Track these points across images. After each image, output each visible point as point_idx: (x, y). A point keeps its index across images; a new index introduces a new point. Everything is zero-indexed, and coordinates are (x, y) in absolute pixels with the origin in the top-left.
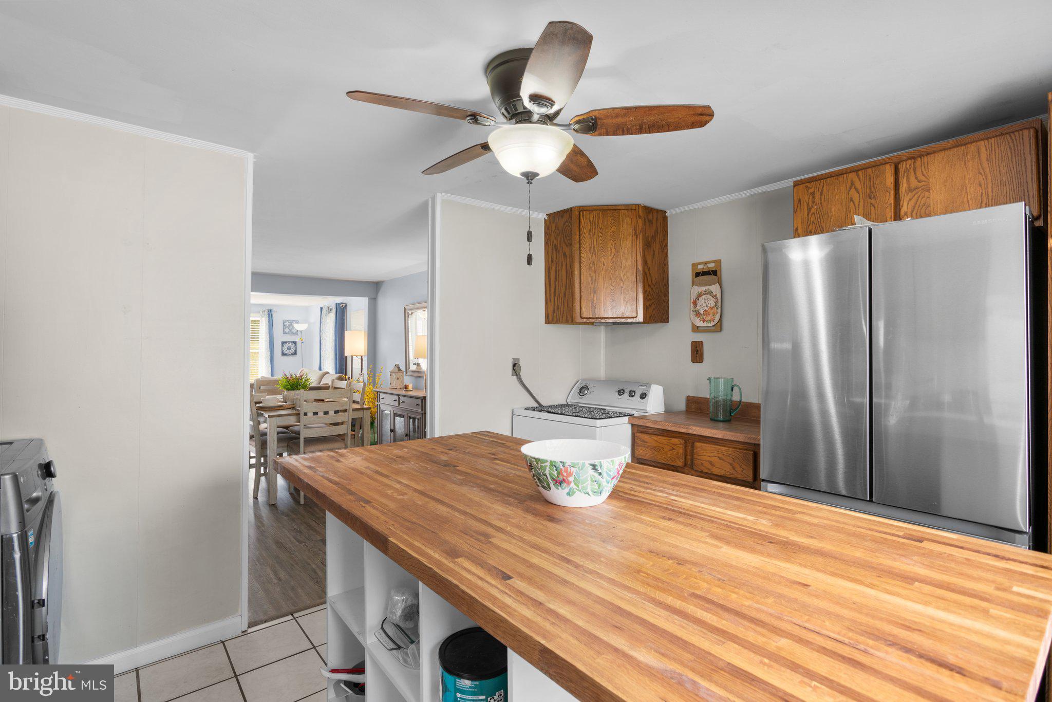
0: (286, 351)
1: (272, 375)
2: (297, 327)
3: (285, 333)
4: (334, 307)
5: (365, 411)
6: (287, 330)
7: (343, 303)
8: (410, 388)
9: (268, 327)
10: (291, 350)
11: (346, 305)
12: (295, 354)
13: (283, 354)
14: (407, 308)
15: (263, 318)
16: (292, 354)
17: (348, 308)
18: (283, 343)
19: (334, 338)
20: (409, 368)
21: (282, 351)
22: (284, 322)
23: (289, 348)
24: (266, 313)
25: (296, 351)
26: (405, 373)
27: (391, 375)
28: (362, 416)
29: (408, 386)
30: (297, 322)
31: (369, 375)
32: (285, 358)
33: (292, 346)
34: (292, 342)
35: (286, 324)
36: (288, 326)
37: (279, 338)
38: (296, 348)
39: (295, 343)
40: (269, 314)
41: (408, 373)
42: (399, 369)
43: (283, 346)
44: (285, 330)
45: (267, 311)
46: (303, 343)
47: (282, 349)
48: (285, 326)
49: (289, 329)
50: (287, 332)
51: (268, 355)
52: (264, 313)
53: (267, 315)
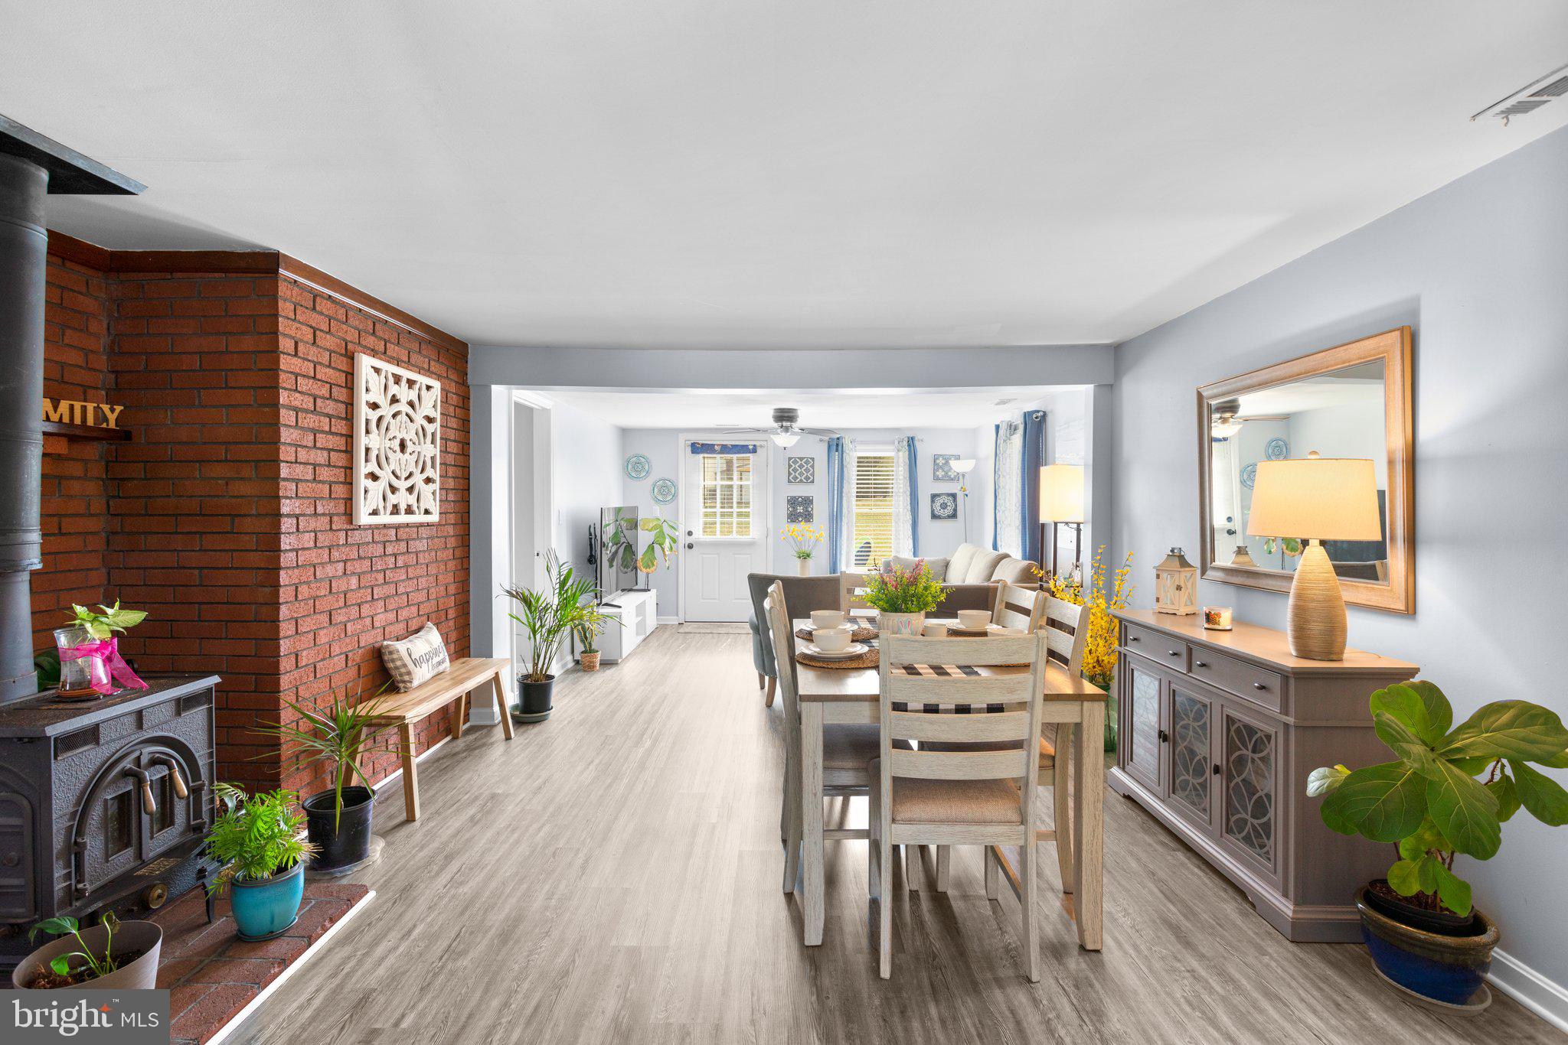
0: (938, 511)
1: (915, 554)
2: (957, 466)
3: (936, 478)
4: (1019, 421)
5: (1086, 704)
6: (940, 473)
7: (1038, 411)
8: (1225, 619)
9: (907, 467)
10: (947, 509)
11: (1045, 415)
12: (954, 516)
13: (934, 516)
14: (1205, 394)
15: (901, 453)
16: (949, 517)
17: (1049, 419)
18: (934, 497)
19: (1019, 485)
20: (1213, 560)
21: (933, 511)
22: (936, 458)
23: (944, 506)
24: (905, 443)
25: (955, 510)
26: (1199, 572)
27: (1158, 576)
28: (1078, 720)
29: (1219, 615)
30: (958, 458)
31: (1096, 570)
32: (938, 523)
33: (949, 502)
34: (949, 495)
35: (938, 461)
36: (941, 464)
37: (927, 486)
38: (956, 505)
39: (954, 496)
40: (909, 445)
41: (1210, 574)
42: (1183, 562)
43: (933, 501)
44: (938, 473)
45: (906, 439)
46: (967, 495)
47: (932, 506)
48: (936, 466)
49: (943, 471)
50: (941, 476)
51: (908, 518)
52: (901, 443)
53: (907, 448)
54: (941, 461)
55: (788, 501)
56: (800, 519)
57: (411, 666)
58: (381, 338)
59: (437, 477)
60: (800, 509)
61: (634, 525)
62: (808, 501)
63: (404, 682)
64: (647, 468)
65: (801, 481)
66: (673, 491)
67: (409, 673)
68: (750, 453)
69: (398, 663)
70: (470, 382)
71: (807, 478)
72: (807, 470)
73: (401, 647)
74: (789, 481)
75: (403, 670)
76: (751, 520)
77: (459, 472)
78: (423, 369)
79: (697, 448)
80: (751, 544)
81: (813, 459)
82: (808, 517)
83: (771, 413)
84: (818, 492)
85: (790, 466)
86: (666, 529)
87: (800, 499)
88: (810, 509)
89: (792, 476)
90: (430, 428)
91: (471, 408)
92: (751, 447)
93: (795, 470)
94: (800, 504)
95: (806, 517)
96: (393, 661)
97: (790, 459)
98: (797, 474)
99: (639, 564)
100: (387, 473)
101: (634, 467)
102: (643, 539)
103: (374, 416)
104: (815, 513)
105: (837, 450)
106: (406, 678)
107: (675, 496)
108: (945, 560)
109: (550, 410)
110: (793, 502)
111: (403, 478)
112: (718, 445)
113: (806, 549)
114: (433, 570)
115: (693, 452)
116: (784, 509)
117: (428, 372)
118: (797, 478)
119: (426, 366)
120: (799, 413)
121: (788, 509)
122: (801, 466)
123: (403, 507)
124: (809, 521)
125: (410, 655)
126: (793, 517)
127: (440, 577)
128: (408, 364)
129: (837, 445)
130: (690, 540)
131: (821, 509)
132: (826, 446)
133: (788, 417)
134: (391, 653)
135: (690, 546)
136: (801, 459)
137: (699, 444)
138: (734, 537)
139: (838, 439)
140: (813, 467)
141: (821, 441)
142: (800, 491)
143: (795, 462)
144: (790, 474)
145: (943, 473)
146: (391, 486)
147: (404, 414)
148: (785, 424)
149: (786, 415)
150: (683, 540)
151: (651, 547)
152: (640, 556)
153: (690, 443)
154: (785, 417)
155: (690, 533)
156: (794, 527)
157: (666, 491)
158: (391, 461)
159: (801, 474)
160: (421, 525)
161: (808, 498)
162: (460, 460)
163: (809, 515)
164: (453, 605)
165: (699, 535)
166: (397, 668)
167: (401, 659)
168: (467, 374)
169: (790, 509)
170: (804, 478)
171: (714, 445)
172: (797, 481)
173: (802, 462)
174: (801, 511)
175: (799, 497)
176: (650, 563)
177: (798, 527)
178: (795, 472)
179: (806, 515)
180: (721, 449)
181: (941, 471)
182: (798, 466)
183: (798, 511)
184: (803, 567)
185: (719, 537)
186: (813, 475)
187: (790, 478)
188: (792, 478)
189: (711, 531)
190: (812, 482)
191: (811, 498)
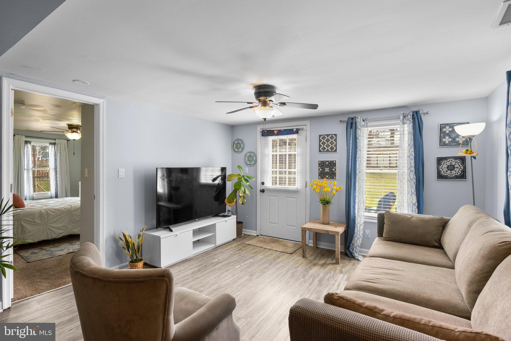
0: (445, 172)
1: (420, 210)
2: (464, 132)
3: (442, 144)
6: (447, 140)
9: (412, 136)
10: (455, 170)
12: (463, 176)
13: (440, 176)
15: (406, 125)
16: (457, 177)
18: (440, 160)
21: (439, 172)
22: (442, 126)
23: (451, 168)
24: (410, 117)
25: (464, 171)
32: (444, 183)
33: (457, 164)
34: (456, 158)
35: (444, 129)
36: (448, 131)
37: (433, 152)
38: (465, 167)
39: (463, 159)
40: (413, 118)
43: (439, 164)
44: (444, 140)
45: (411, 114)
46: (475, 158)
47: (438, 169)
48: (442, 134)
49: (450, 137)
50: (447, 142)
51: (412, 177)
52: (406, 117)
53: (411, 120)
54: (447, 129)
55: (319, 164)
56: (327, 177)
60: (327, 170)
61: (225, 177)
62: (332, 164)
64: (242, 146)
65: (328, 151)
66: (254, 158)
68: (294, 133)
71: (332, 148)
72: (332, 143)
74: (320, 151)
76: (296, 176)
79: (266, 133)
80: (296, 192)
81: (336, 135)
82: (332, 175)
84: (340, 159)
85: (320, 141)
86: (244, 182)
87: (327, 163)
88: (334, 170)
89: (321, 148)
92: (295, 130)
93: (324, 143)
94: (327, 166)
95: (331, 175)
97: (320, 136)
98: (325, 146)
99: (226, 201)
101: (236, 146)
104: (337, 173)
105: (351, 128)
107: (256, 162)
110: (322, 164)
112: (276, 130)
113: (327, 199)
115: (263, 135)
116: (316, 170)
118: (325, 148)
121: (319, 170)
122: (328, 140)
124: (333, 178)
126: (322, 175)
129: (352, 123)
130: (263, 187)
131: (341, 169)
132: (345, 125)
135: (263, 191)
136: (328, 135)
137: (265, 130)
138: (287, 187)
139: (352, 119)
140: (336, 140)
141: (341, 121)
142: (327, 157)
143: (324, 138)
144: (320, 146)
145: (450, 140)
148: (262, 98)
150: (259, 187)
151: (234, 192)
152: (227, 196)
153: (262, 130)
155: (263, 183)
156: (321, 181)
157: (252, 159)
159: (328, 146)
161: (333, 162)
163: (333, 173)
165: (269, 184)
169: (321, 170)
170: (330, 148)
171: (274, 130)
172: (325, 150)
173: (329, 138)
174: (328, 171)
175: (327, 161)
176: (232, 200)
177: (325, 182)
178: (324, 145)
179: (331, 174)
180: (278, 133)
181: (447, 137)
182: (326, 141)
183: (326, 171)
184: (324, 210)
185: (278, 186)
186: (336, 146)
187: (320, 149)
188: (322, 149)
189: (275, 182)
190: (336, 151)
191: (335, 162)
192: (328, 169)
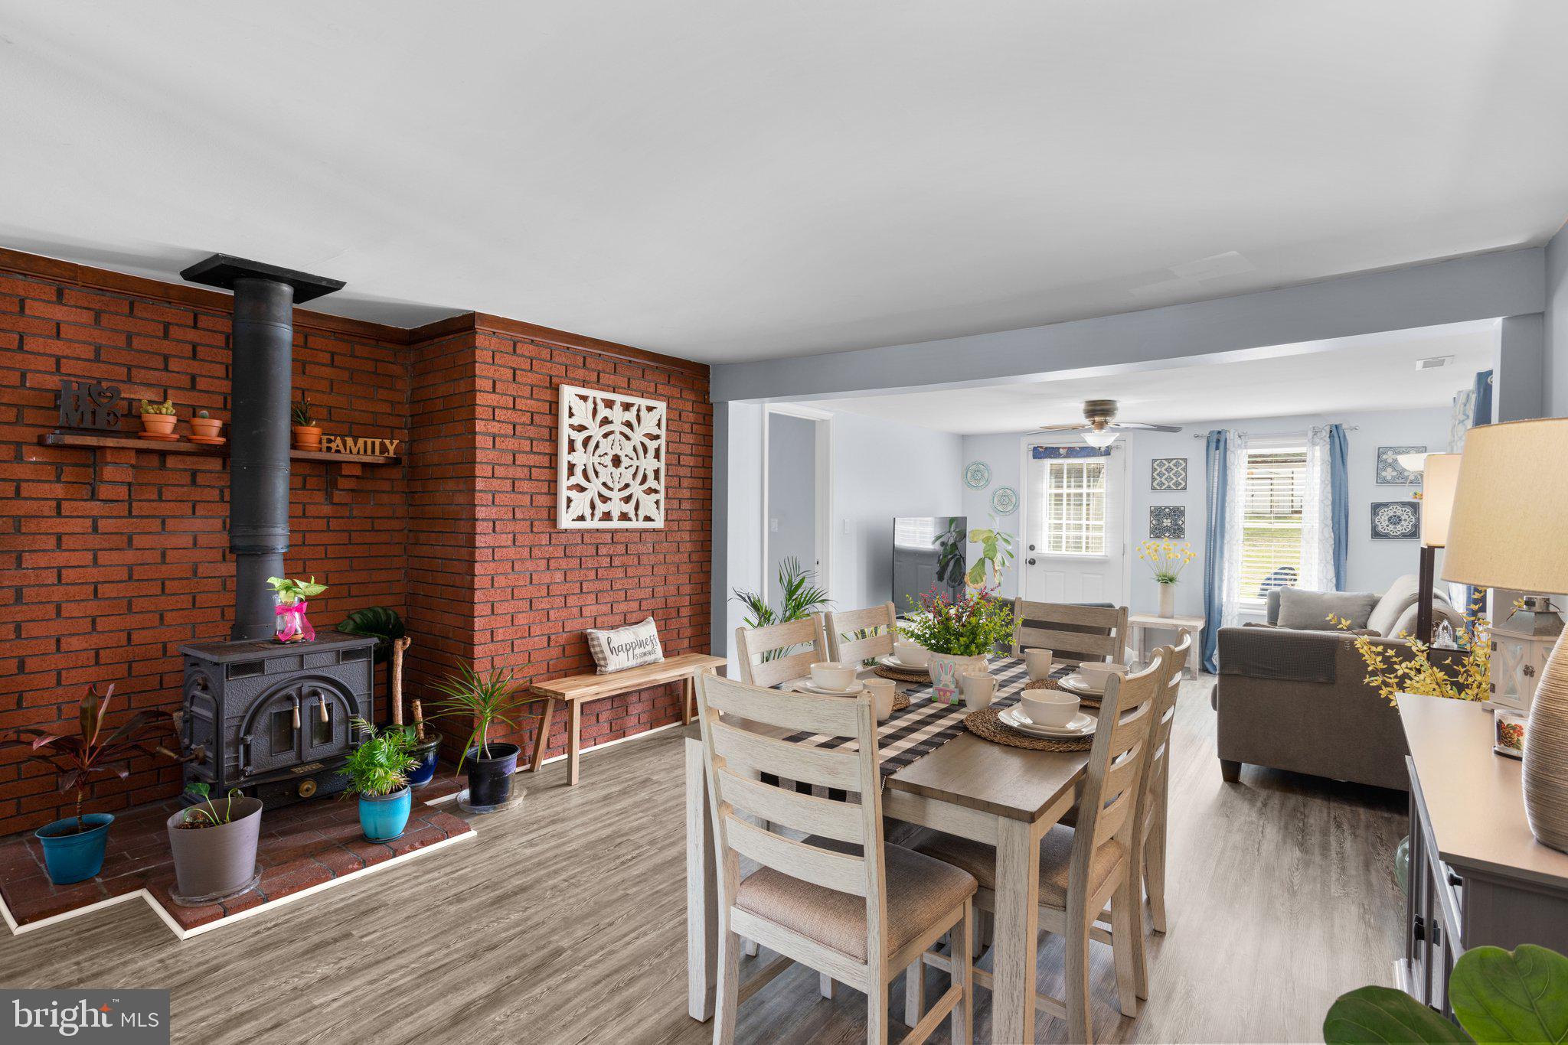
0: (1383, 524)
2: (1407, 463)
3: (1381, 481)
4: (1474, 387)
6: (1389, 474)
7: (1492, 372)
9: (1328, 466)
10: (1401, 524)
12: (1414, 533)
13: (1376, 534)
15: (1317, 448)
16: (1404, 536)
18: (1376, 508)
21: (1375, 527)
22: (1380, 451)
23: (1395, 520)
24: (1325, 434)
25: (1417, 526)
29: (1518, 730)
30: (1408, 451)
32: (1382, 545)
33: (1405, 513)
34: (1403, 504)
35: (1384, 457)
36: (1384, 460)
37: (1364, 492)
38: (1418, 520)
39: (1413, 506)
40: (1331, 436)
42: (1548, 625)
43: (1375, 514)
44: (1384, 474)
45: (1328, 428)
47: (1373, 522)
48: (1381, 464)
49: (1393, 469)
50: (1389, 478)
51: (1327, 536)
52: (1319, 434)
53: (1328, 440)
54: (1389, 457)
55: (1151, 512)
56: (1167, 535)
57: (607, 653)
58: (593, 370)
59: (662, 488)
60: (1167, 522)
61: (962, 535)
62: (1177, 513)
63: (601, 666)
64: (986, 477)
65: (1169, 488)
66: (1014, 500)
67: (605, 659)
68: (1101, 455)
69: (597, 649)
70: (711, 401)
71: (1177, 484)
72: (1177, 474)
73: (602, 636)
74: (1153, 488)
75: (600, 656)
77: (699, 483)
78: (648, 392)
79: (1040, 453)
80: (1102, 563)
81: (1185, 460)
82: (1177, 532)
83: (1082, 406)
84: (1193, 503)
85: (1154, 470)
86: (1000, 544)
87: (1167, 510)
88: (1180, 523)
89: (1156, 482)
90: (652, 445)
91: (714, 424)
92: (1103, 449)
93: (1160, 475)
94: (1167, 516)
95: (1174, 533)
96: (594, 646)
97: (1154, 461)
98: (1163, 479)
99: (967, 579)
100: (595, 485)
101: (973, 475)
102: (973, 552)
103: (579, 437)
104: (1187, 527)
105: (1217, 448)
106: (602, 663)
107: (1016, 506)
108: (1371, 597)
109: (828, 421)
110: (1157, 513)
111: (616, 490)
112: (1064, 448)
113: (1170, 574)
114: (660, 570)
115: (1035, 457)
116: (1146, 522)
117: (656, 395)
118: (1164, 484)
119: (652, 389)
120: (1118, 405)
121: (1151, 522)
122: (1169, 470)
123: (615, 514)
124: (1179, 537)
125: (609, 644)
126: (1157, 532)
127: (670, 578)
128: (628, 389)
129: (1218, 441)
130: (1032, 555)
131: (1195, 522)
132: (1204, 443)
133: (1102, 410)
134: (592, 639)
135: (1032, 562)
136: (1169, 460)
137: (1041, 447)
138: (1083, 553)
139: (1219, 432)
140: (1185, 469)
141: (1197, 436)
142: (1168, 499)
143: (1161, 465)
144: (1153, 479)
145: (1395, 474)
146: (600, 495)
147: (617, 433)
148: (1097, 419)
149: (1098, 408)
150: (1024, 554)
151: (982, 562)
152: (968, 569)
153: (1032, 447)
154: (1099, 411)
155: (1032, 548)
156: (1157, 542)
157: (1008, 501)
158: (600, 475)
159: (1169, 479)
160: (645, 531)
161: (1178, 508)
162: (700, 472)
163: (1179, 529)
164: (687, 603)
165: (1044, 548)
166: (596, 653)
167: (600, 645)
168: (709, 393)
169: (1154, 522)
170: (1174, 484)
171: (1059, 448)
172: (1164, 487)
173: (1171, 465)
174: (1169, 524)
175: (1166, 507)
176: (978, 579)
177: (1166, 543)
178: (1161, 477)
179: (1174, 529)
180: (1067, 453)
181: (1389, 470)
182: (1166, 470)
183: (1165, 524)
184: (1164, 593)
185: (1064, 552)
186: (1185, 479)
187: (1154, 484)
188: (1158, 484)
189: (1057, 544)
190: (1185, 488)
191: (1182, 509)
192: (1169, 521)
